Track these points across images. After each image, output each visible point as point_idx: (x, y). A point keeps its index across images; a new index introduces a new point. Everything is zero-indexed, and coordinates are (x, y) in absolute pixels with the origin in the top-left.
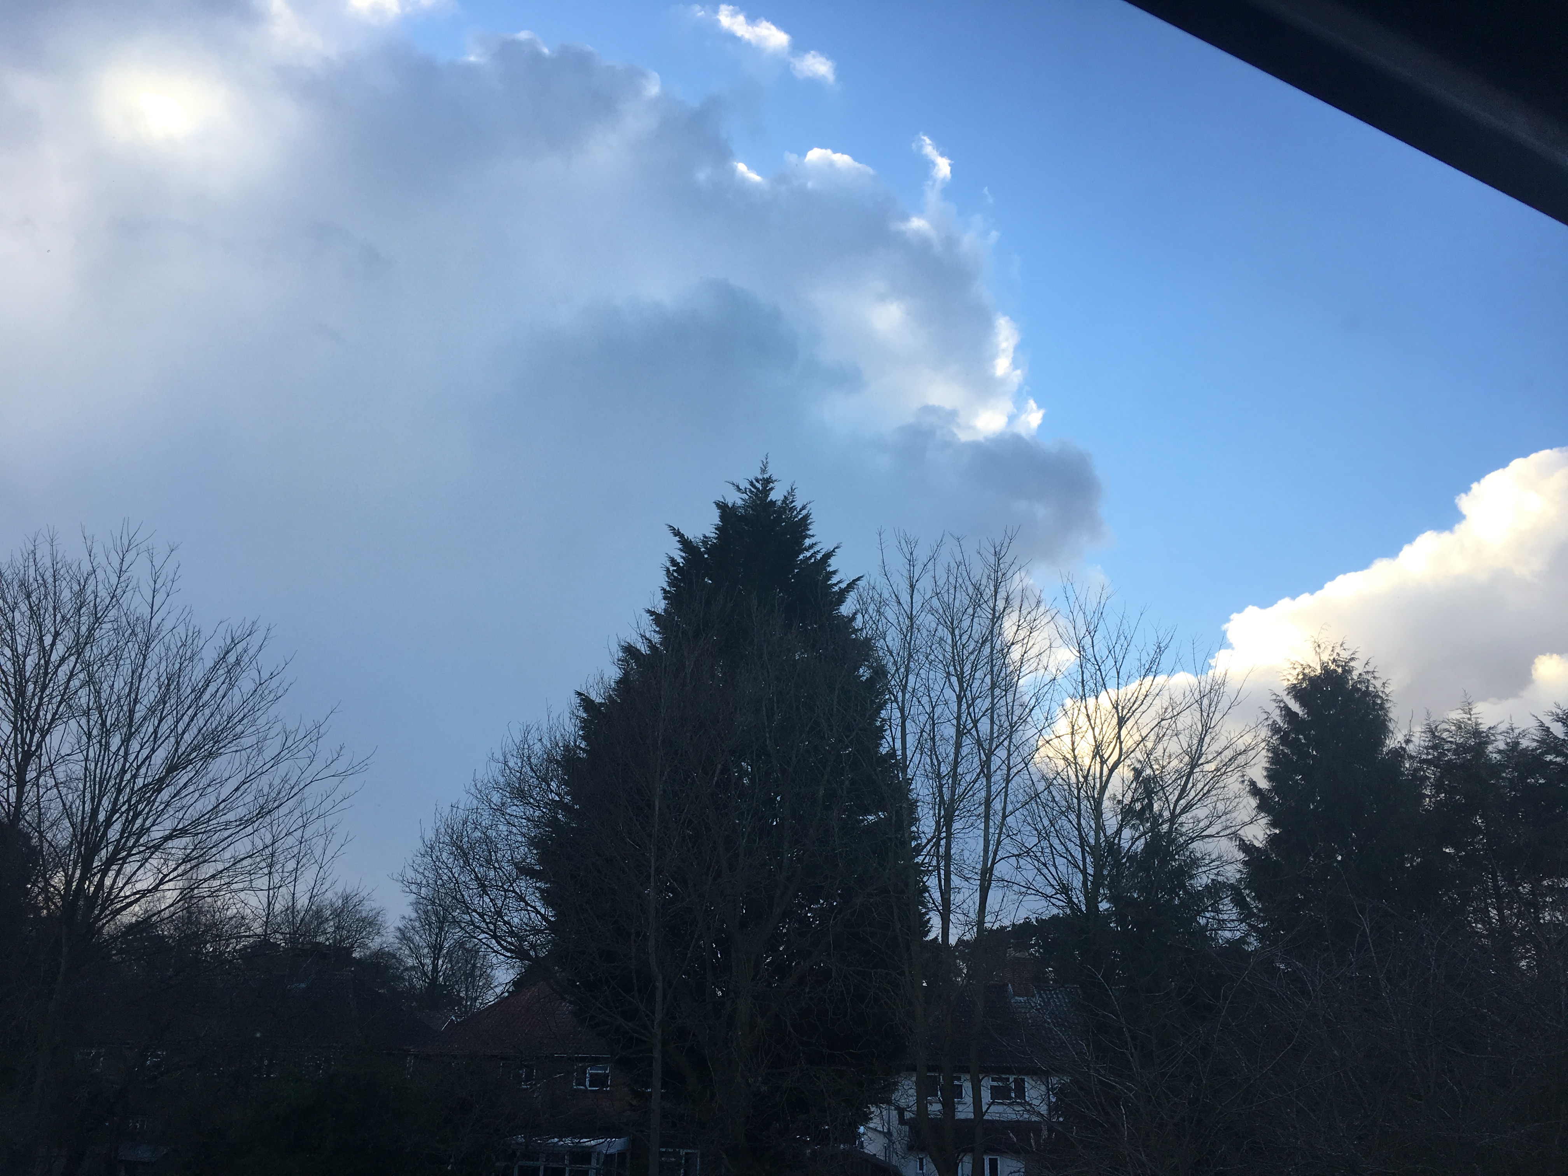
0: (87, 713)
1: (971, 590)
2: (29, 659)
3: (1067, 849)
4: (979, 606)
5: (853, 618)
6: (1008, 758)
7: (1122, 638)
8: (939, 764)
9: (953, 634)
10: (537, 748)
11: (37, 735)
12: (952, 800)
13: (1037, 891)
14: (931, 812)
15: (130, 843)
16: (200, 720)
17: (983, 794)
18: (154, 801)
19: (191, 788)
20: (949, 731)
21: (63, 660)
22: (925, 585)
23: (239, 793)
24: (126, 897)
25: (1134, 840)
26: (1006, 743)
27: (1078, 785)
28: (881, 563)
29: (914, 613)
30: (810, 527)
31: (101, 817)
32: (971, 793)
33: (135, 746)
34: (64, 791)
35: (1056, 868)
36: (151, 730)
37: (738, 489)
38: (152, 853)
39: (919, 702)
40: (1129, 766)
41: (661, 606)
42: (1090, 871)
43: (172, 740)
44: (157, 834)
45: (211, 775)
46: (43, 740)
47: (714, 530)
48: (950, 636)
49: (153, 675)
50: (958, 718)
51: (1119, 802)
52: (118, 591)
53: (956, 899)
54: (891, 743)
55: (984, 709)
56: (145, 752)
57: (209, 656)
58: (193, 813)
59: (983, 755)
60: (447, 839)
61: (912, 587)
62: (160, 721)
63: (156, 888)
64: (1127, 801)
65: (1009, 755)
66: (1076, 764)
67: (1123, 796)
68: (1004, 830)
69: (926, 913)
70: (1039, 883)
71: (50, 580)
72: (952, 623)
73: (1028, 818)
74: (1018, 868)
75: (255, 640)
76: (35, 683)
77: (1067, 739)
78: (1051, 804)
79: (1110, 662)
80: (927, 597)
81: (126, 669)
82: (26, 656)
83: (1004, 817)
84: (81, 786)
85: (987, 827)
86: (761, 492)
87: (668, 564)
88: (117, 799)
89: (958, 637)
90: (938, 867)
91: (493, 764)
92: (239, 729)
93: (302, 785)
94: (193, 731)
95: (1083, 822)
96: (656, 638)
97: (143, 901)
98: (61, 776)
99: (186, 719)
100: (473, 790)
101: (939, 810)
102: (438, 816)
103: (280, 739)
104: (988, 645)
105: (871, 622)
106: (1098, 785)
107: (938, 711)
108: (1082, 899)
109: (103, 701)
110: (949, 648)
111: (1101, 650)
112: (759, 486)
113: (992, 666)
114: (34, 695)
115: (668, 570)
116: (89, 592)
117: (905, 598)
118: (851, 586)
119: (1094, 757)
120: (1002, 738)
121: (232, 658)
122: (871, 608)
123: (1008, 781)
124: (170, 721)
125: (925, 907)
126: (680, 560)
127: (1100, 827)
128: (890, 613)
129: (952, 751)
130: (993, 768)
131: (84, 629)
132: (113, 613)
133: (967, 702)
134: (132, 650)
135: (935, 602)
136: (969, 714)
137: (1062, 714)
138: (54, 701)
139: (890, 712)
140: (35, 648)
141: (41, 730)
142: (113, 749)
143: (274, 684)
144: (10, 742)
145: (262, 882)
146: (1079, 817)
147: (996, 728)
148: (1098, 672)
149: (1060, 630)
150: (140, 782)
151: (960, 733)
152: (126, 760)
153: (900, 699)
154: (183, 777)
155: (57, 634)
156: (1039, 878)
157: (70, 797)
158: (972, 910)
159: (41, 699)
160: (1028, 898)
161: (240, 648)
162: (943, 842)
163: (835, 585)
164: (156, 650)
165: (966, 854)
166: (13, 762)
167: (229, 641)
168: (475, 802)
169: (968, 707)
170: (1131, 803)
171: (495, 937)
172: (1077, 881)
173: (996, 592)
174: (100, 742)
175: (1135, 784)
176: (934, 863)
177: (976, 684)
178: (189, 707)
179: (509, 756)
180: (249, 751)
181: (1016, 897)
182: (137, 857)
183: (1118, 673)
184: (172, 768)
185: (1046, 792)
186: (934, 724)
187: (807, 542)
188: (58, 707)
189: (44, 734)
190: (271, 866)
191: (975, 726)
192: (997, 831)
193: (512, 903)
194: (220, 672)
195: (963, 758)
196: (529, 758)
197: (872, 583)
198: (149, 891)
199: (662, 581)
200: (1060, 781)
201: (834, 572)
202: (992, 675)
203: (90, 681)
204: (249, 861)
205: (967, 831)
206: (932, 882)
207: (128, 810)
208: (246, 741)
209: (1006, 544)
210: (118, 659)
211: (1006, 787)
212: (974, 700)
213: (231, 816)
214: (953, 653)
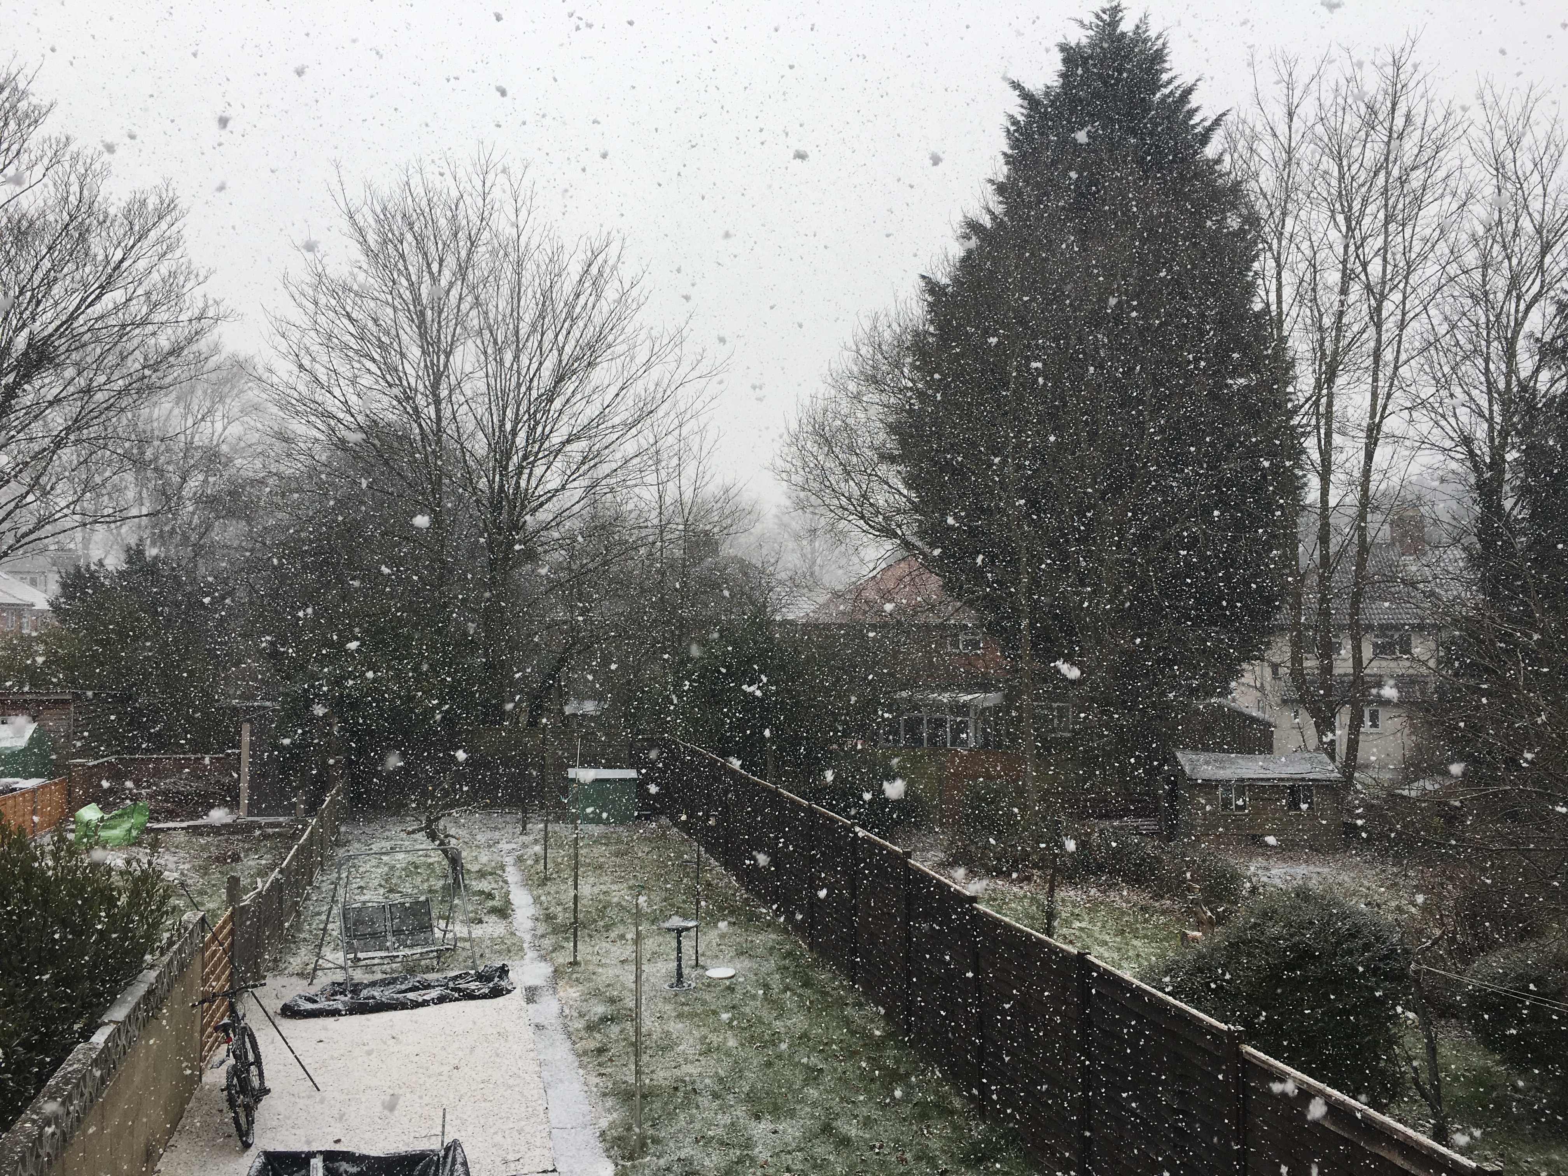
0: (480, 332)
1: (1363, 110)
2: (423, 286)
3: (1471, 398)
4: (1373, 128)
5: (1219, 161)
6: (1404, 302)
7: (1552, 147)
8: (1321, 316)
9: (1340, 166)
10: (887, 335)
11: (442, 357)
12: (1335, 353)
13: (1433, 444)
14: (1311, 369)
15: (536, 449)
16: (576, 332)
17: (1372, 344)
18: (549, 410)
19: (579, 396)
20: (1333, 277)
21: (451, 285)
22: (1307, 110)
23: (619, 398)
24: (540, 496)
25: (1553, 382)
26: (1401, 286)
27: (1488, 326)
28: (1253, 90)
29: (1293, 145)
30: (1167, 58)
31: (508, 426)
32: (1358, 344)
33: (524, 360)
34: (473, 406)
35: (1457, 419)
36: (536, 344)
37: (1082, 24)
38: (555, 457)
39: (1298, 248)
40: (1552, 298)
41: (1002, 172)
42: (1498, 419)
43: (555, 352)
44: (556, 439)
45: (593, 384)
46: (448, 361)
47: (1056, 78)
48: (1336, 168)
49: (530, 293)
50: (1344, 262)
51: (1537, 340)
52: (486, 213)
53: (1337, 458)
54: (1265, 297)
55: (1376, 248)
56: (534, 366)
57: (575, 270)
58: (583, 420)
59: (1373, 302)
60: (810, 429)
61: (1291, 115)
62: (543, 335)
63: (563, 487)
64: (1547, 338)
65: (1405, 298)
66: (1487, 301)
67: (1543, 334)
68: (1396, 382)
69: (1305, 476)
70: (1436, 435)
71: (427, 210)
72: (1339, 153)
73: (1426, 367)
74: (1411, 421)
75: (613, 251)
76: (432, 309)
77: (1477, 276)
78: (1454, 349)
79: (1536, 177)
80: (1309, 124)
81: (505, 290)
82: (420, 283)
83: (1396, 368)
84: (487, 400)
85: (1375, 380)
86: (1109, 25)
87: (1009, 125)
88: (518, 410)
89: (1346, 168)
90: (1317, 427)
91: (846, 354)
92: (610, 338)
93: (673, 387)
94: (572, 343)
95: (1492, 367)
96: (999, 209)
97: (555, 499)
98: (469, 393)
99: (564, 332)
100: (830, 380)
101: (1320, 366)
102: (800, 407)
103: (648, 344)
104: (1382, 175)
105: (1240, 162)
106: (1512, 324)
107: (1320, 256)
108: (1486, 450)
109: (492, 321)
110: (1334, 183)
111: (1525, 163)
112: (1106, 17)
113: (1387, 201)
114: (433, 321)
115: (1008, 131)
116: (460, 217)
117: (1282, 129)
118: (1217, 122)
119: (1509, 292)
120: (1397, 280)
121: (594, 270)
122: (1242, 144)
123: (1402, 326)
124: (550, 335)
125: (1302, 469)
126: (1021, 118)
127: (1511, 370)
128: (1264, 150)
129: (1336, 298)
130: (1384, 314)
131: (463, 254)
132: (486, 236)
133: (1355, 243)
134: (508, 271)
135: (1319, 129)
136: (1358, 256)
137: (1470, 246)
138: (450, 324)
139: (1265, 264)
140: (426, 276)
141: (445, 351)
142: (508, 364)
143: (634, 292)
144: (422, 365)
145: (651, 478)
146: (1487, 360)
147: (1389, 268)
148: (1520, 192)
149: (1474, 145)
150: (534, 394)
151: (1347, 277)
152: (519, 374)
153: (1275, 246)
154: (569, 387)
155: (441, 261)
156: (1436, 431)
157: (479, 410)
158: (1356, 469)
159: (439, 322)
160: (1420, 453)
161: (600, 259)
162: (1324, 400)
163: (1198, 124)
164: (530, 267)
165: (1350, 410)
166: (427, 383)
167: (589, 254)
168: (833, 392)
169: (1357, 248)
170: (1552, 340)
171: (862, 517)
172: (1481, 431)
173: (1393, 110)
174: (495, 359)
175: (1558, 319)
176: (1313, 422)
177: (1366, 221)
178: (564, 321)
179: (861, 346)
180: (623, 358)
181: (1407, 453)
182: (543, 461)
183: (1545, 190)
184: (560, 380)
185: (1448, 336)
186: (1315, 272)
187: (1165, 77)
188: (455, 329)
189: (448, 355)
190: (658, 462)
191: (1365, 270)
192: (1388, 384)
193: (875, 486)
194: (587, 285)
195: (1349, 306)
196: (880, 346)
197: (1242, 115)
198: (557, 491)
199: (1004, 145)
200: (1467, 322)
201: (1196, 110)
202: (1386, 210)
203: (477, 303)
204: (638, 459)
205: (1352, 386)
206: (1310, 444)
207: (529, 419)
208: (619, 349)
209: (1407, 50)
210: (497, 279)
211: (1400, 335)
212: (1364, 239)
213: (616, 420)
214: (1340, 187)
